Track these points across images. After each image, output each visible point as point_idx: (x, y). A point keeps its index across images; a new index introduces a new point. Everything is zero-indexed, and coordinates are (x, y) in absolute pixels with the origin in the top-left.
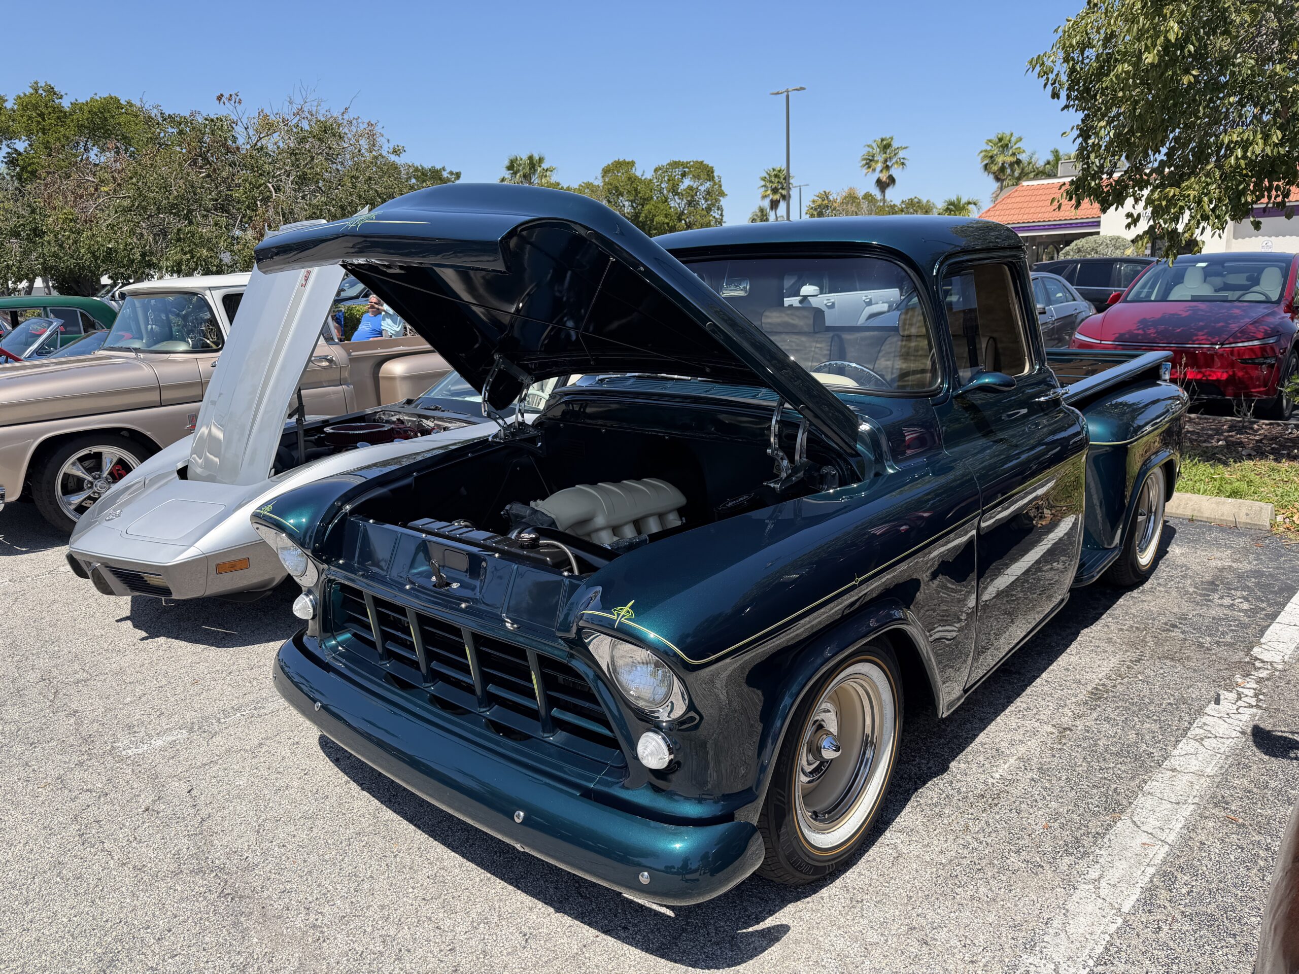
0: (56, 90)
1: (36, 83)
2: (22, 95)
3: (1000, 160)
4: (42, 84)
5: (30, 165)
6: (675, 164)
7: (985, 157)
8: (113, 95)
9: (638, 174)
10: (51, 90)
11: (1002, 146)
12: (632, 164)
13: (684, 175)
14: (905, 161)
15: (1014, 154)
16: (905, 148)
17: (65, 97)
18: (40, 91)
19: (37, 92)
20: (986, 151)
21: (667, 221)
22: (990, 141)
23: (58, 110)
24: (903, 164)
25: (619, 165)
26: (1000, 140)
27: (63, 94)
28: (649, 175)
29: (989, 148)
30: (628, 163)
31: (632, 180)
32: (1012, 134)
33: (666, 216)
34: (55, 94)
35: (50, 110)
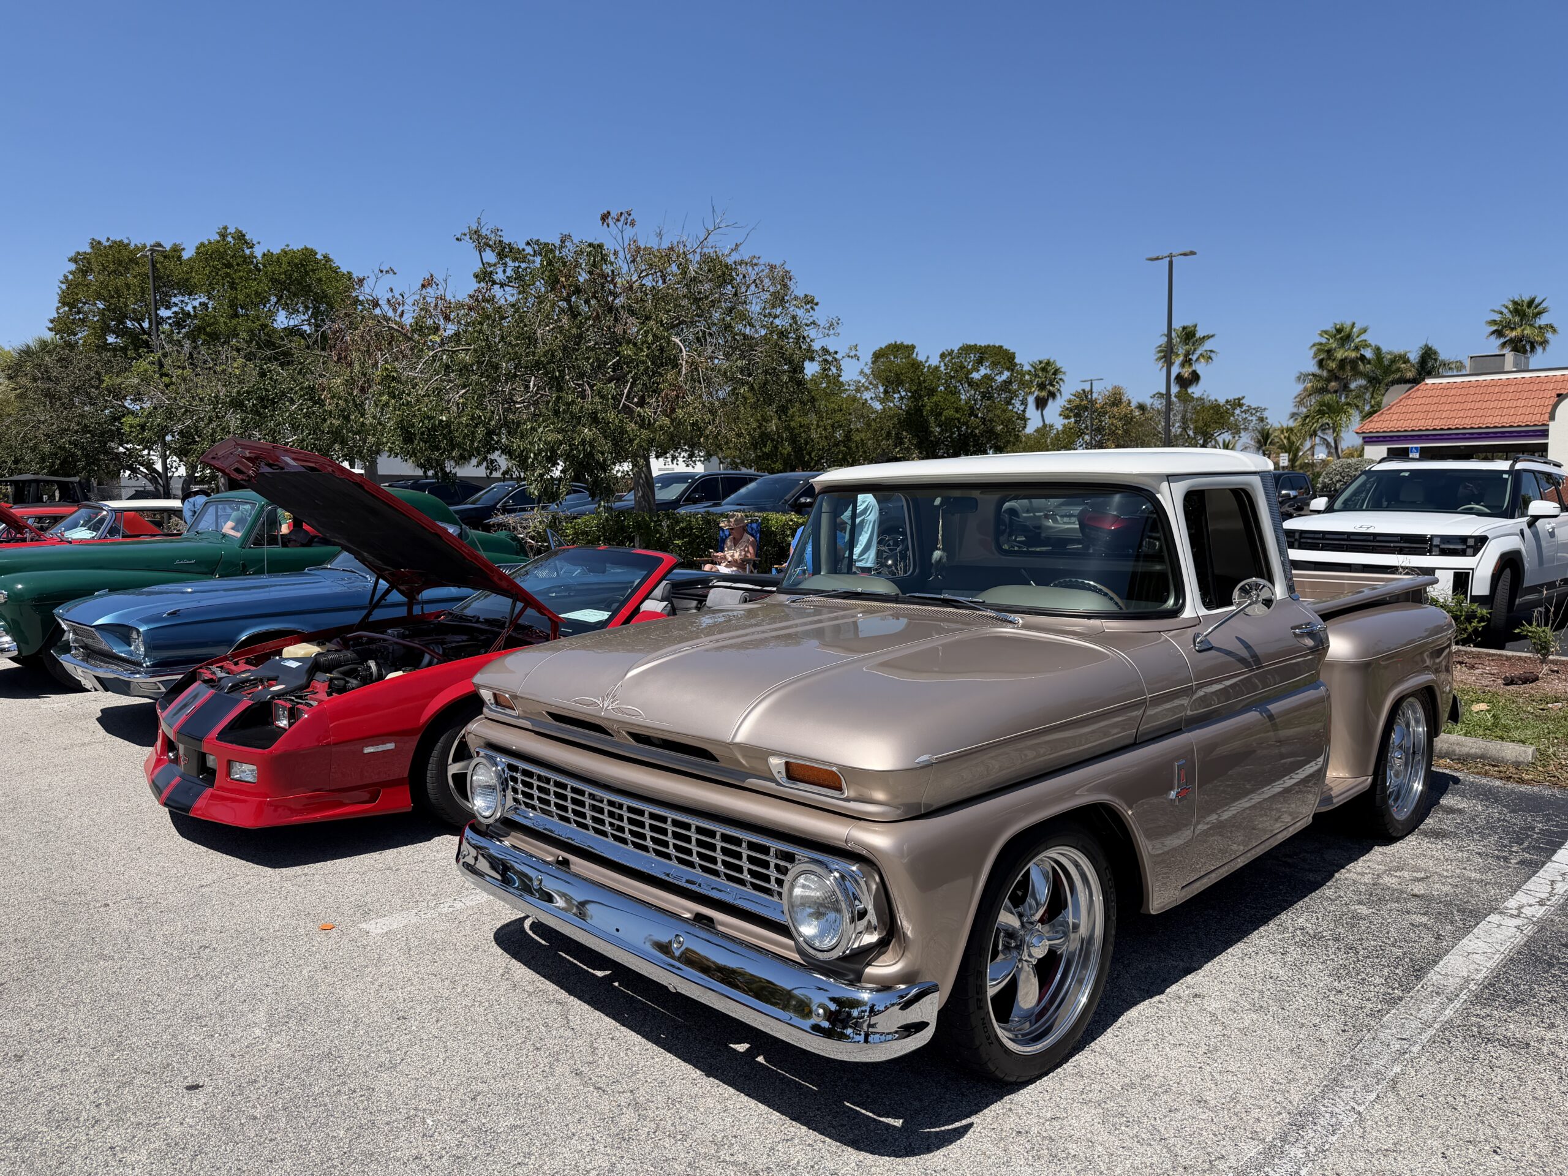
0: (247, 238)
1: (225, 228)
2: (206, 242)
3: (1340, 354)
4: (232, 230)
5: (209, 325)
6: (967, 349)
7: (1319, 350)
8: (308, 247)
9: (921, 358)
10: (241, 237)
11: (1341, 338)
12: (913, 347)
13: (980, 362)
14: (1213, 355)
15: (1357, 348)
16: (1212, 336)
17: (257, 246)
18: (229, 239)
19: (224, 240)
20: (1321, 344)
21: (958, 416)
22: (1326, 332)
23: (248, 260)
24: (1210, 358)
25: (896, 349)
26: (1339, 331)
27: (255, 242)
28: (934, 361)
29: (1324, 341)
30: (907, 347)
31: (916, 366)
32: (1353, 325)
33: (957, 410)
34: (246, 242)
35: (240, 260)
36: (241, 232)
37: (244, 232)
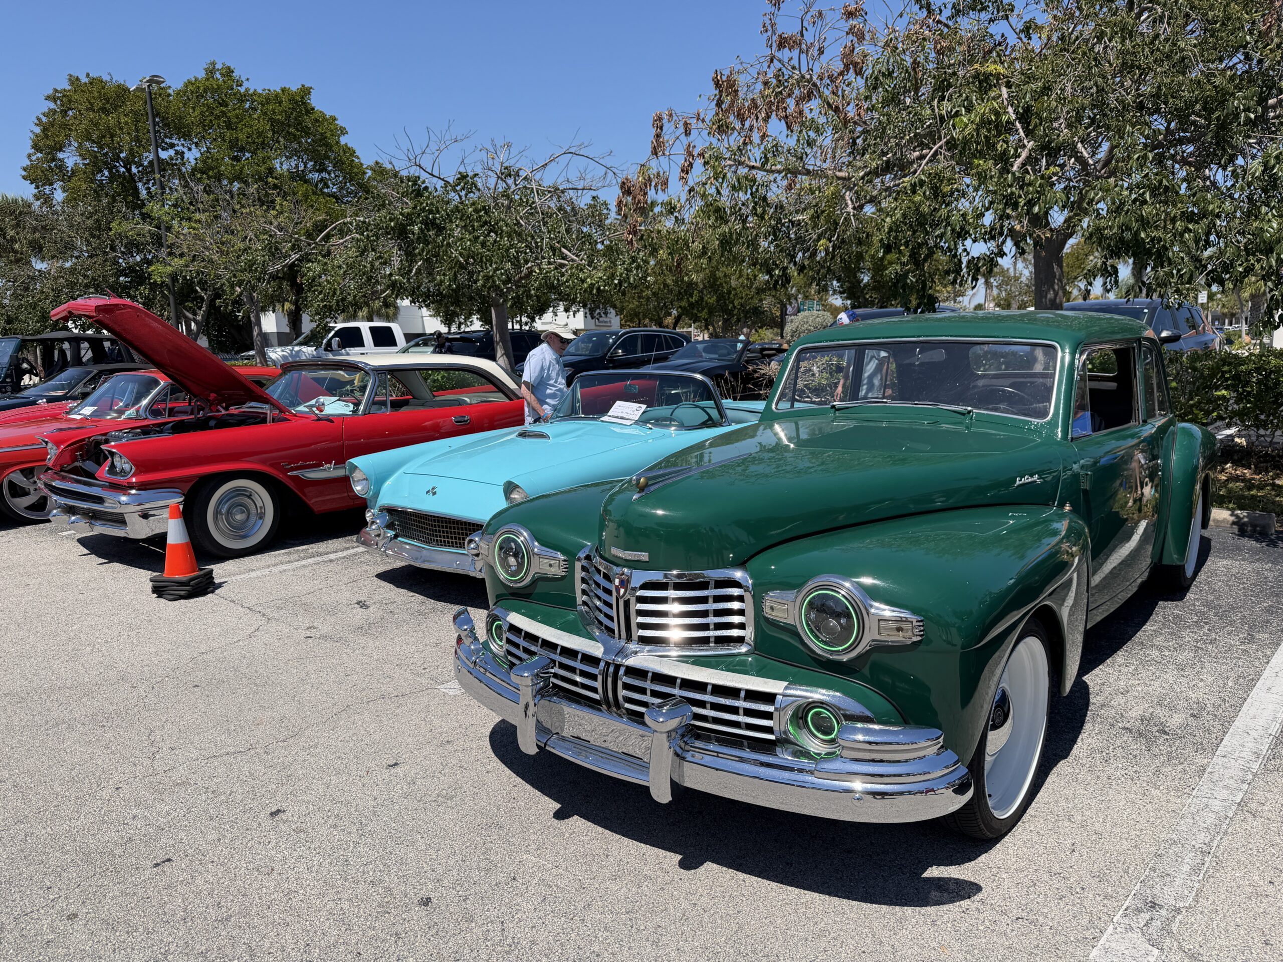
0: (235, 74)
1: (213, 64)
4: (219, 66)
10: (229, 73)
17: (246, 83)
18: (218, 75)
19: (212, 77)
23: (241, 98)
27: (243, 79)
34: (234, 79)
36: (229, 68)
37: (232, 68)
